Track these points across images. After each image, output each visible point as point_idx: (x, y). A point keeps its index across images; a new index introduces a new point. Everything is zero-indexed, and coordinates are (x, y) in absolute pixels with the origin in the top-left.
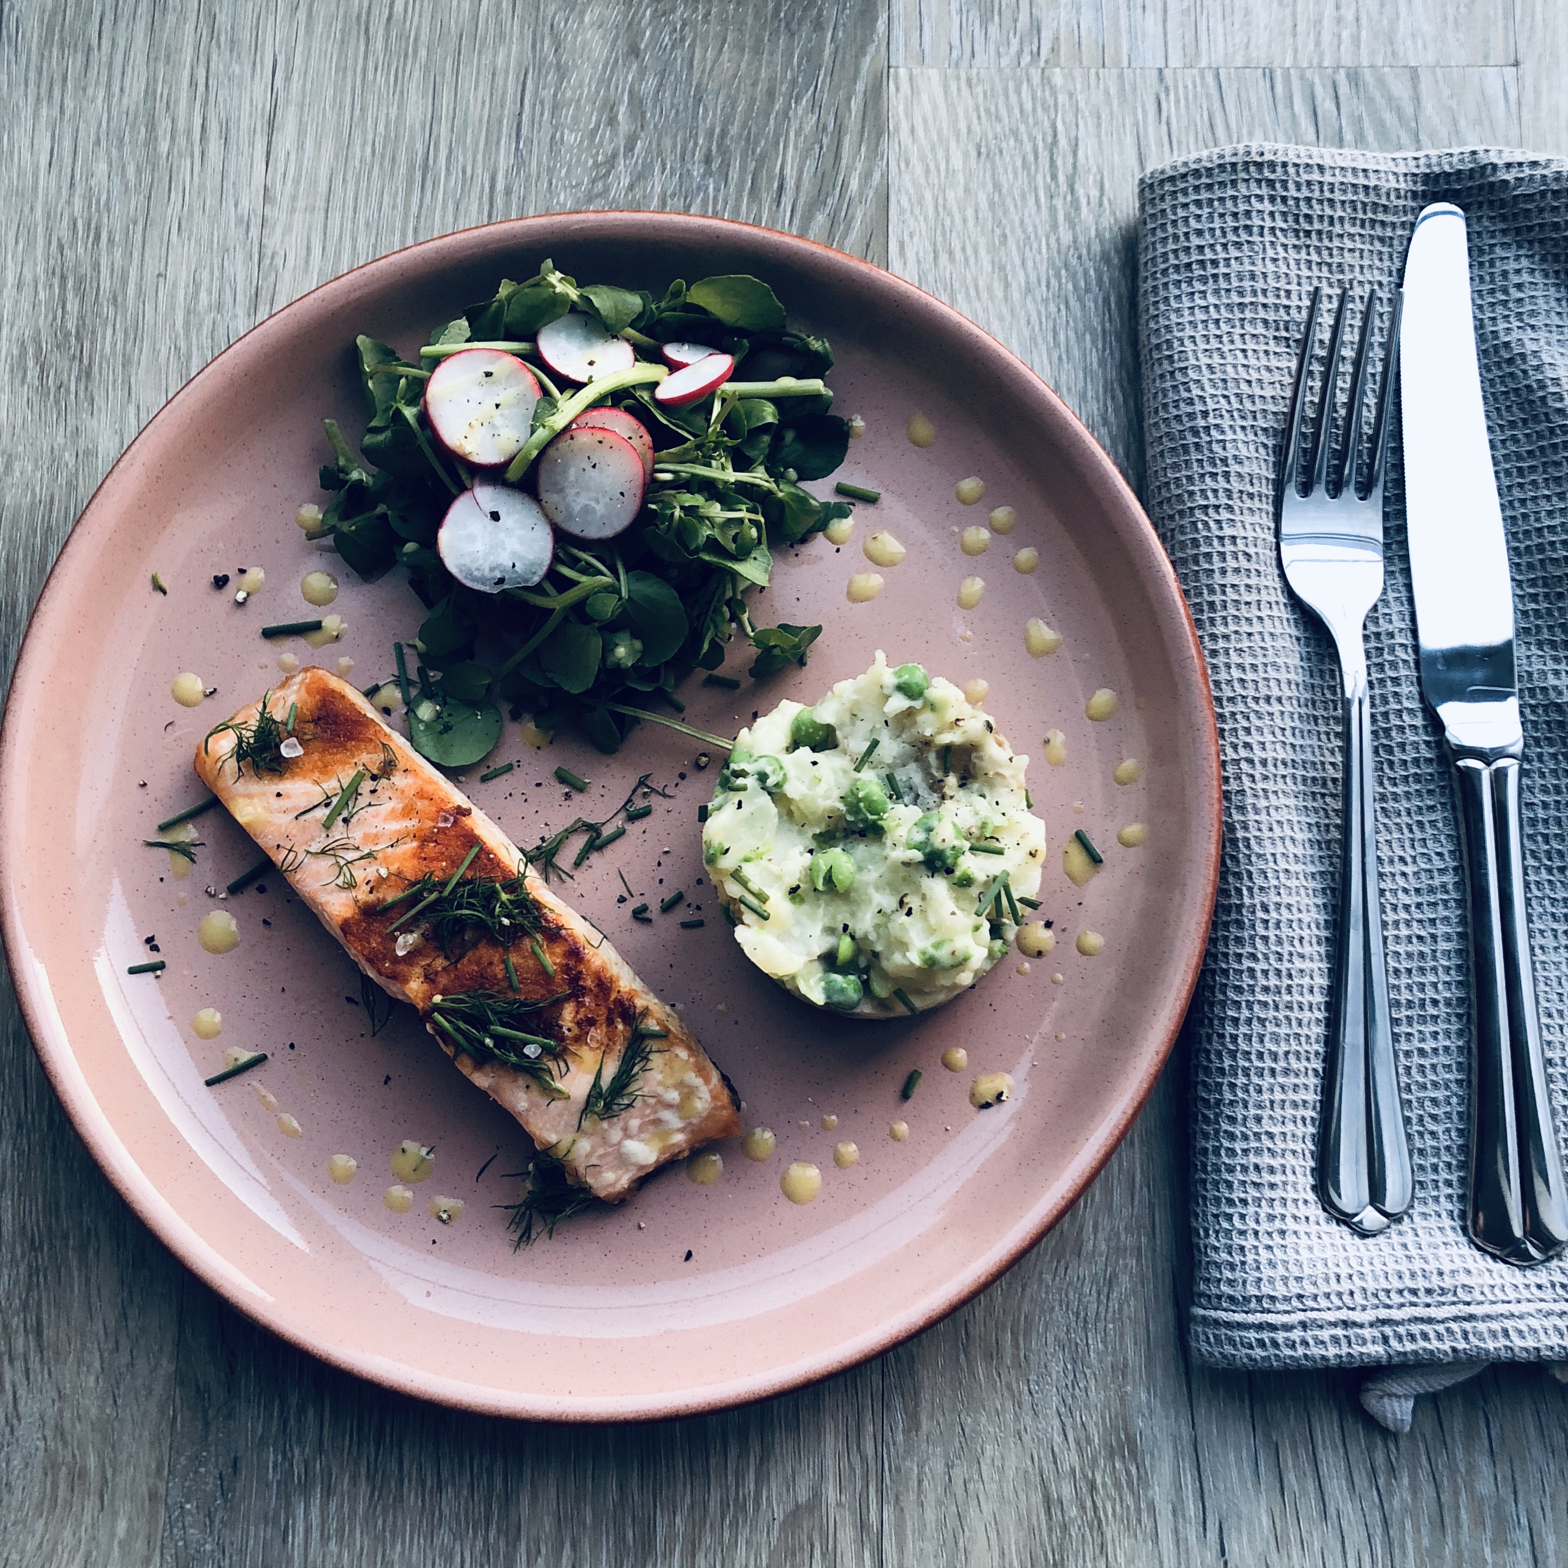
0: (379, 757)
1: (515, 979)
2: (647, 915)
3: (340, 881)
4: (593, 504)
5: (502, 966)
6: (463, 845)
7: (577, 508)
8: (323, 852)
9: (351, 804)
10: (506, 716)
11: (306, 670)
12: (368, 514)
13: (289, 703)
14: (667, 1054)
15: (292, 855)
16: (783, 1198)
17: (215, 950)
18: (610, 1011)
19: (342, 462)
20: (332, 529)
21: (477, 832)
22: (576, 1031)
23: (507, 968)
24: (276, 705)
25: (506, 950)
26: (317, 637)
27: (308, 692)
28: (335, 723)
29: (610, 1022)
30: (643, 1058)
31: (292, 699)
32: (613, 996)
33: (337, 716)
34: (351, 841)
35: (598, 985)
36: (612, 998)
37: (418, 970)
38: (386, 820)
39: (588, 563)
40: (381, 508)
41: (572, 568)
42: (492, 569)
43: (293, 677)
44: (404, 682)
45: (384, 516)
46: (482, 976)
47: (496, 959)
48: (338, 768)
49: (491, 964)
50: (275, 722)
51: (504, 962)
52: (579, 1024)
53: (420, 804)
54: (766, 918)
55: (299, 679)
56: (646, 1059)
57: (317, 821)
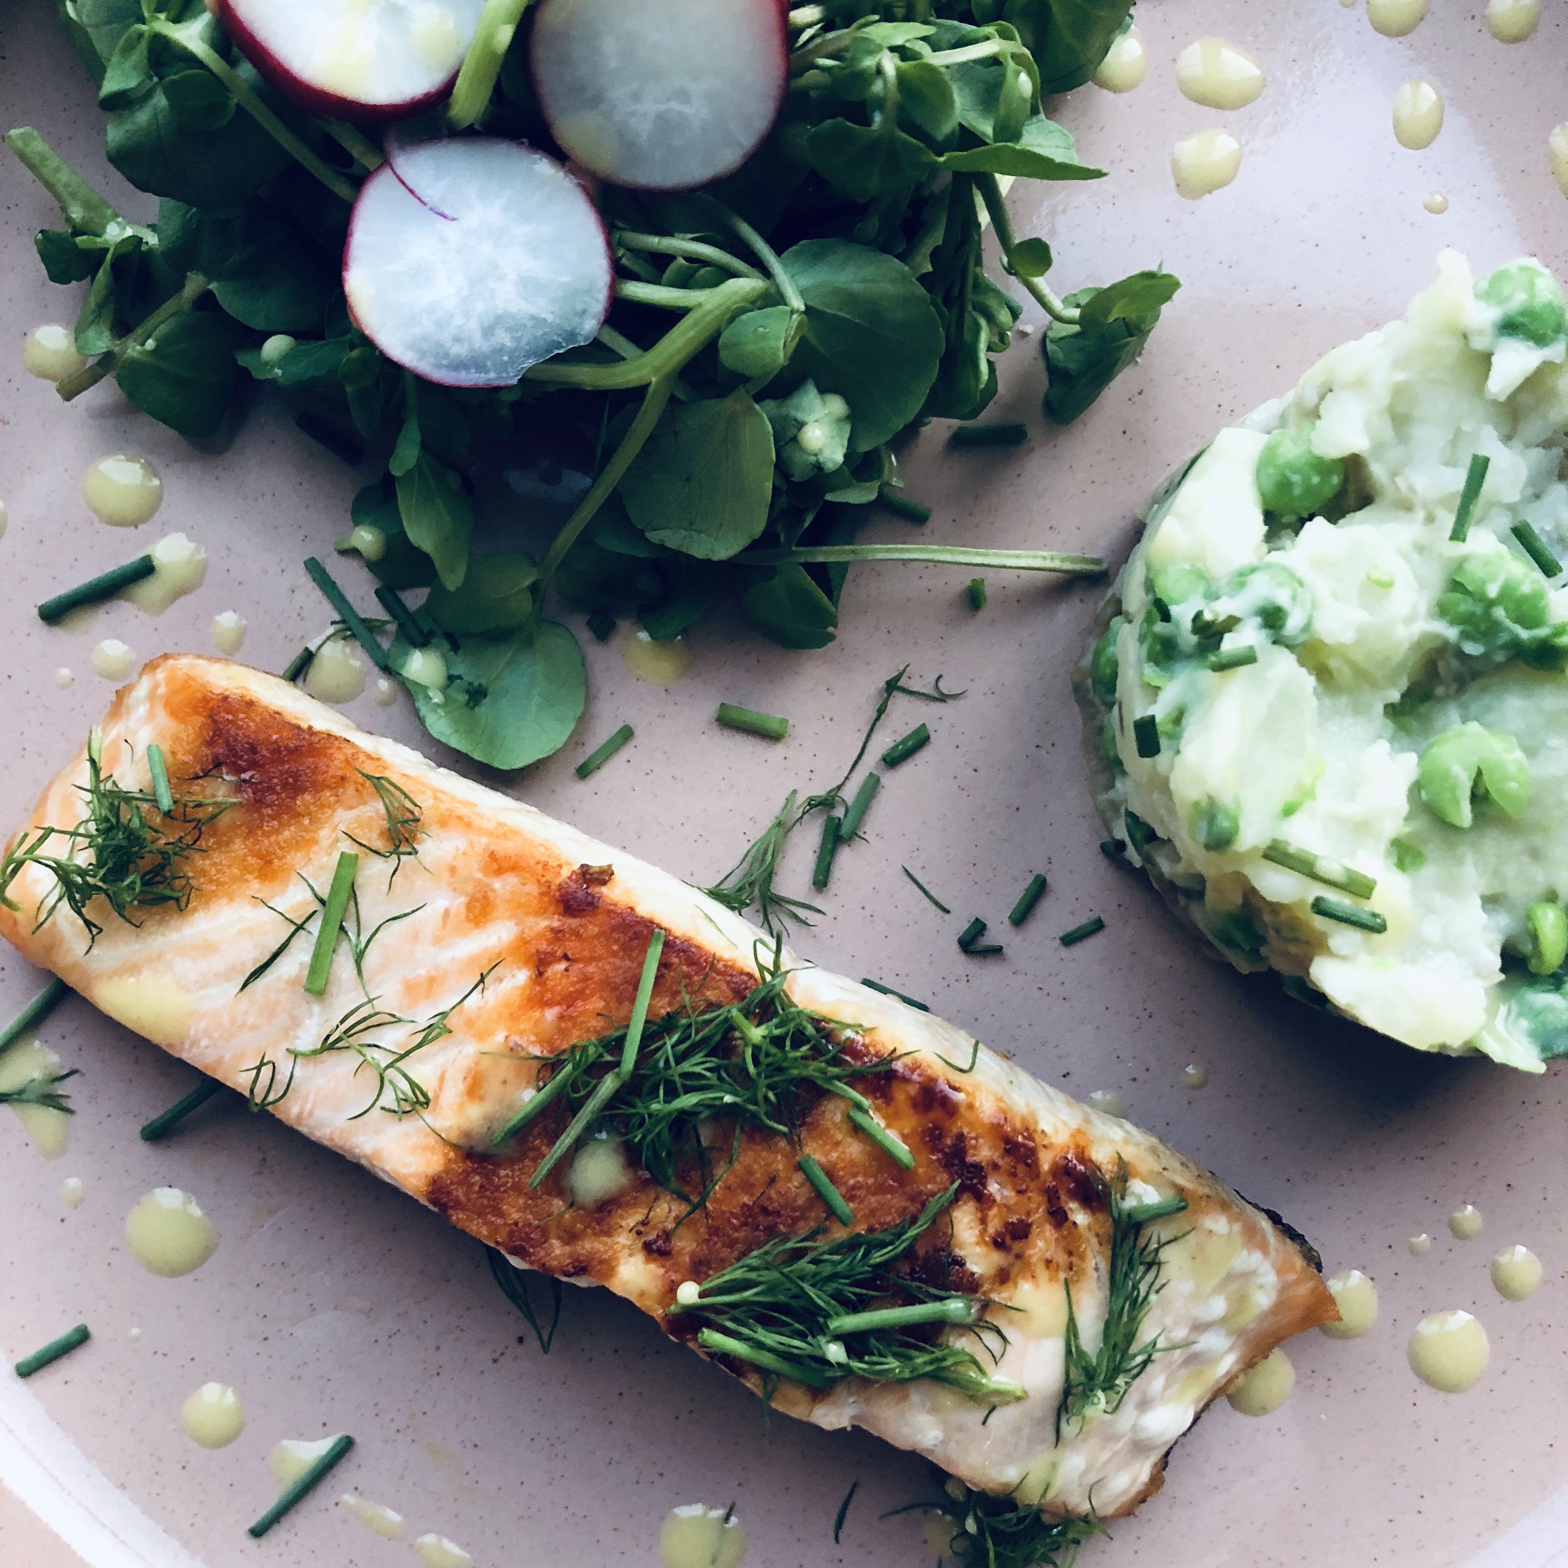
0: (375, 809)
1: (835, 1196)
2: (989, 939)
3: (388, 1099)
4: (674, 105)
5: (798, 1178)
6: (625, 948)
7: (643, 129)
8: (329, 1045)
9: (350, 926)
10: (585, 635)
11: (150, 667)
12: (169, 306)
13: (141, 749)
14: (1192, 1239)
15: (266, 1072)
16: (1425, 1391)
17: (174, 1272)
18: (1052, 1196)
19: (77, 213)
20: (107, 361)
21: (643, 910)
22: (997, 1258)
23: (810, 1180)
24: (114, 759)
25: (795, 1143)
26: (149, 590)
27: (174, 712)
28: (253, 765)
29: (1059, 1218)
30: (1149, 1266)
31: (144, 736)
32: (1046, 1162)
33: (253, 749)
34: (378, 1006)
35: (1008, 1152)
36: (1045, 1167)
37: (623, 1239)
38: (438, 941)
39: (691, 259)
40: (194, 284)
41: (655, 280)
42: (488, 331)
43: (129, 688)
44: (360, 630)
45: (206, 301)
46: (765, 1211)
47: (780, 1164)
48: (295, 858)
49: (772, 1180)
50: (127, 798)
51: (799, 1167)
52: (998, 1244)
53: (504, 886)
54: (1380, 929)
55: (143, 689)
56: (1154, 1264)
57: (293, 982)
